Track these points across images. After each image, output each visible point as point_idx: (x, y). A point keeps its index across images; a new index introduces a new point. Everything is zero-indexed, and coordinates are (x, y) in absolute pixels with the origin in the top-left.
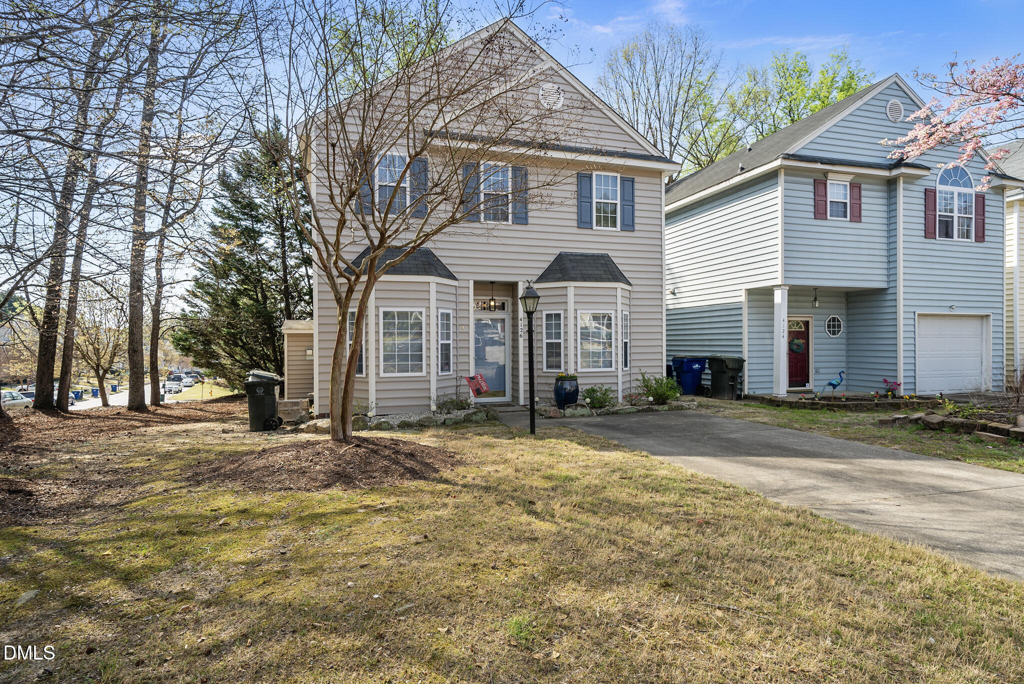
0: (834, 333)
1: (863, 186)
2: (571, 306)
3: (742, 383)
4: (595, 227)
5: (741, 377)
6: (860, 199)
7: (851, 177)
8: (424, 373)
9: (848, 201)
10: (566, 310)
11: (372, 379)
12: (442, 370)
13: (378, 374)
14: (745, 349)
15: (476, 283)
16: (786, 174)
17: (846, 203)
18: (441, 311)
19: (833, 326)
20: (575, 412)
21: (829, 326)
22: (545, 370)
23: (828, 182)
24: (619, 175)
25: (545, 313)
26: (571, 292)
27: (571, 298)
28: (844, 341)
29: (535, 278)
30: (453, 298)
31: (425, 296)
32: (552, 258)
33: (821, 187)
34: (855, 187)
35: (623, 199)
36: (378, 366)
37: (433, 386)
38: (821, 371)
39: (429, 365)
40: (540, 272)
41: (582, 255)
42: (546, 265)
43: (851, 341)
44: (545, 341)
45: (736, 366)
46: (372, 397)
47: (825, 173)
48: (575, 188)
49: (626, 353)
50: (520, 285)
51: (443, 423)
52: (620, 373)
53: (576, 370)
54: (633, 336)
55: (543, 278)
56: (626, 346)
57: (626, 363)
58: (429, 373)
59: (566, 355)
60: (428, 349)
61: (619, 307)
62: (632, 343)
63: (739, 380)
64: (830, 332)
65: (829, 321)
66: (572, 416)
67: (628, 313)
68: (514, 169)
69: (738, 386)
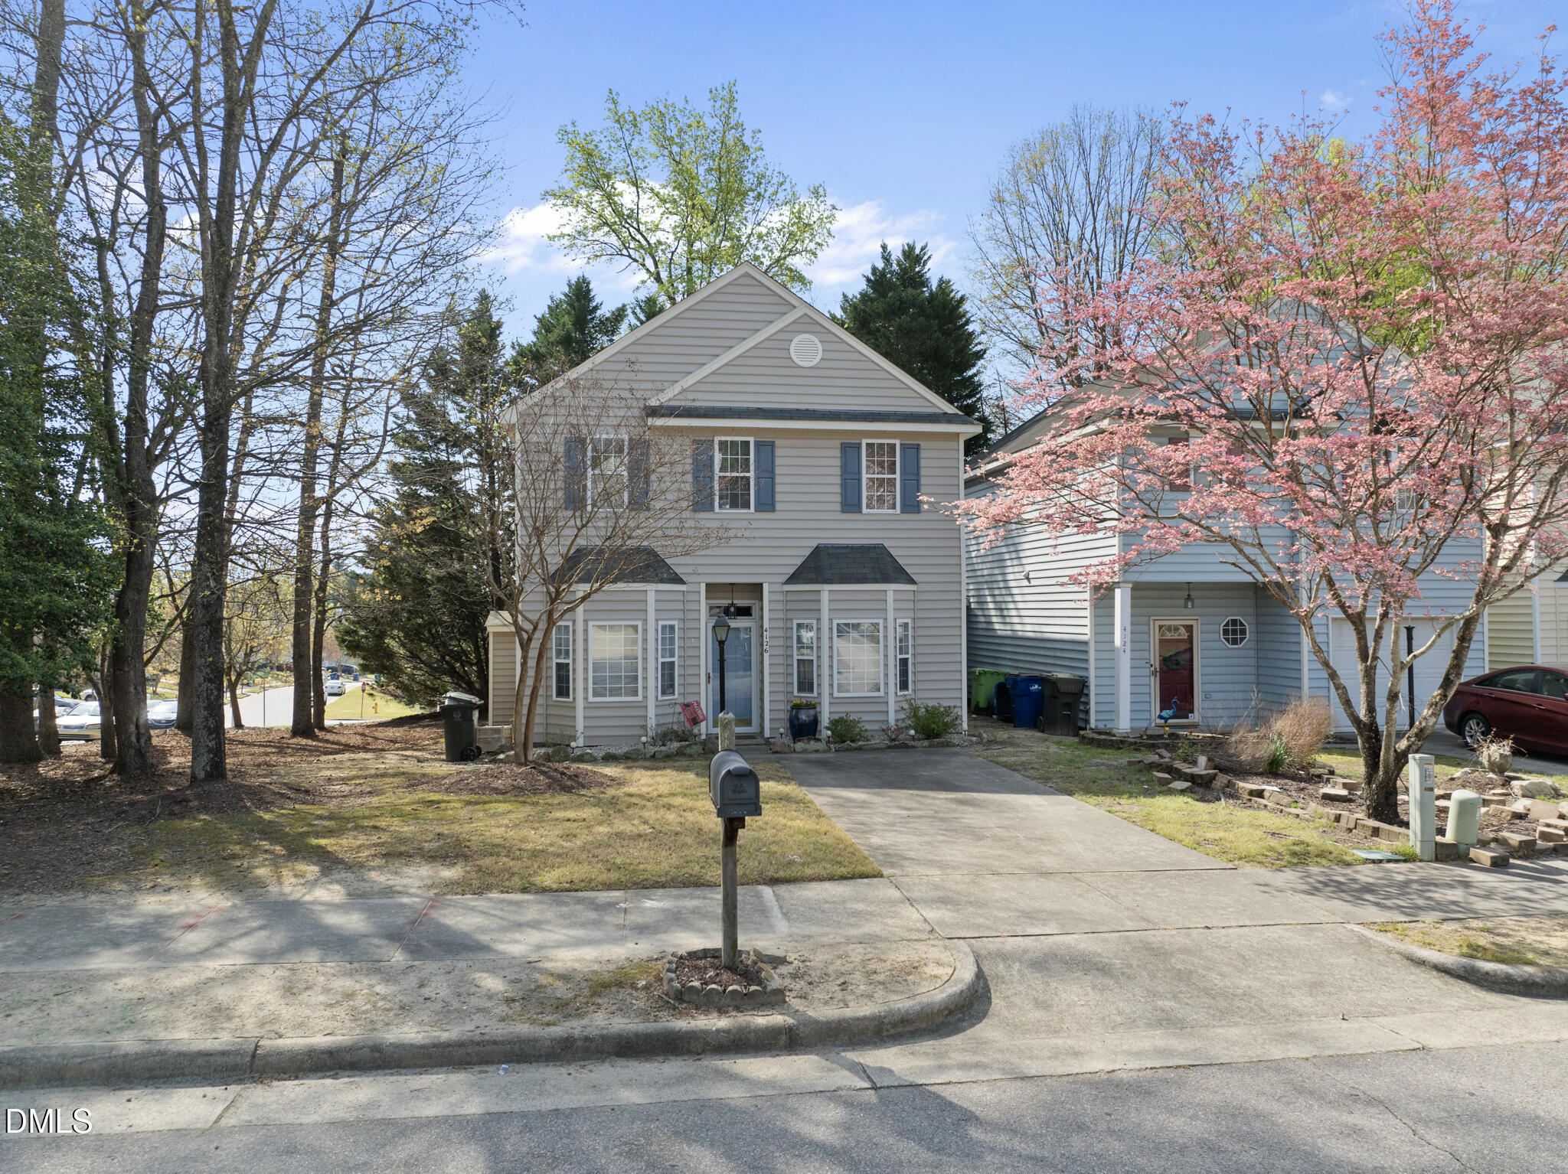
0: (1235, 642)
2: (825, 615)
3: (1087, 712)
4: (865, 510)
5: (1087, 703)
8: (640, 698)
10: (819, 620)
11: (580, 704)
12: (664, 693)
13: (586, 698)
14: (1092, 665)
15: (708, 585)
18: (661, 623)
19: (1234, 632)
20: (808, 747)
21: (1226, 632)
22: (796, 693)
24: (897, 442)
25: (795, 622)
26: (825, 597)
27: (825, 605)
28: (1252, 653)
29: (784, 578)
30: (680, 606)
31: (640, 606)
32: (807, 552)
35: (904, 472)
36: (586, 689)
37: (651, 712)
38: (1215, 696)
39: (645, 688)
40: (791, 570)
41: (847, 547)
42: (799, 562)
43: (1263, 654)
44: (796, 657)
45: (1074, 689)
46: (580, 724)
48: (838, 462)
49: (904, 673)
50: (766, 587)
51: (653, 756)
52: (892, 699)
53: (831, 694)
54: (920, 650)
55: (793, 579)
56: (904, 662)
57: (904, 685)
58: (645, 697)
59: (819, 676)
60: (645, 669)
61: (891, 615)
62: (919, 659)
63: (1082, 707)
64: (1227, 640)
65: (1227, 625)
66: (804, 751)
67: (909, 621)
68: (758, 444)
69: (1082, 716)
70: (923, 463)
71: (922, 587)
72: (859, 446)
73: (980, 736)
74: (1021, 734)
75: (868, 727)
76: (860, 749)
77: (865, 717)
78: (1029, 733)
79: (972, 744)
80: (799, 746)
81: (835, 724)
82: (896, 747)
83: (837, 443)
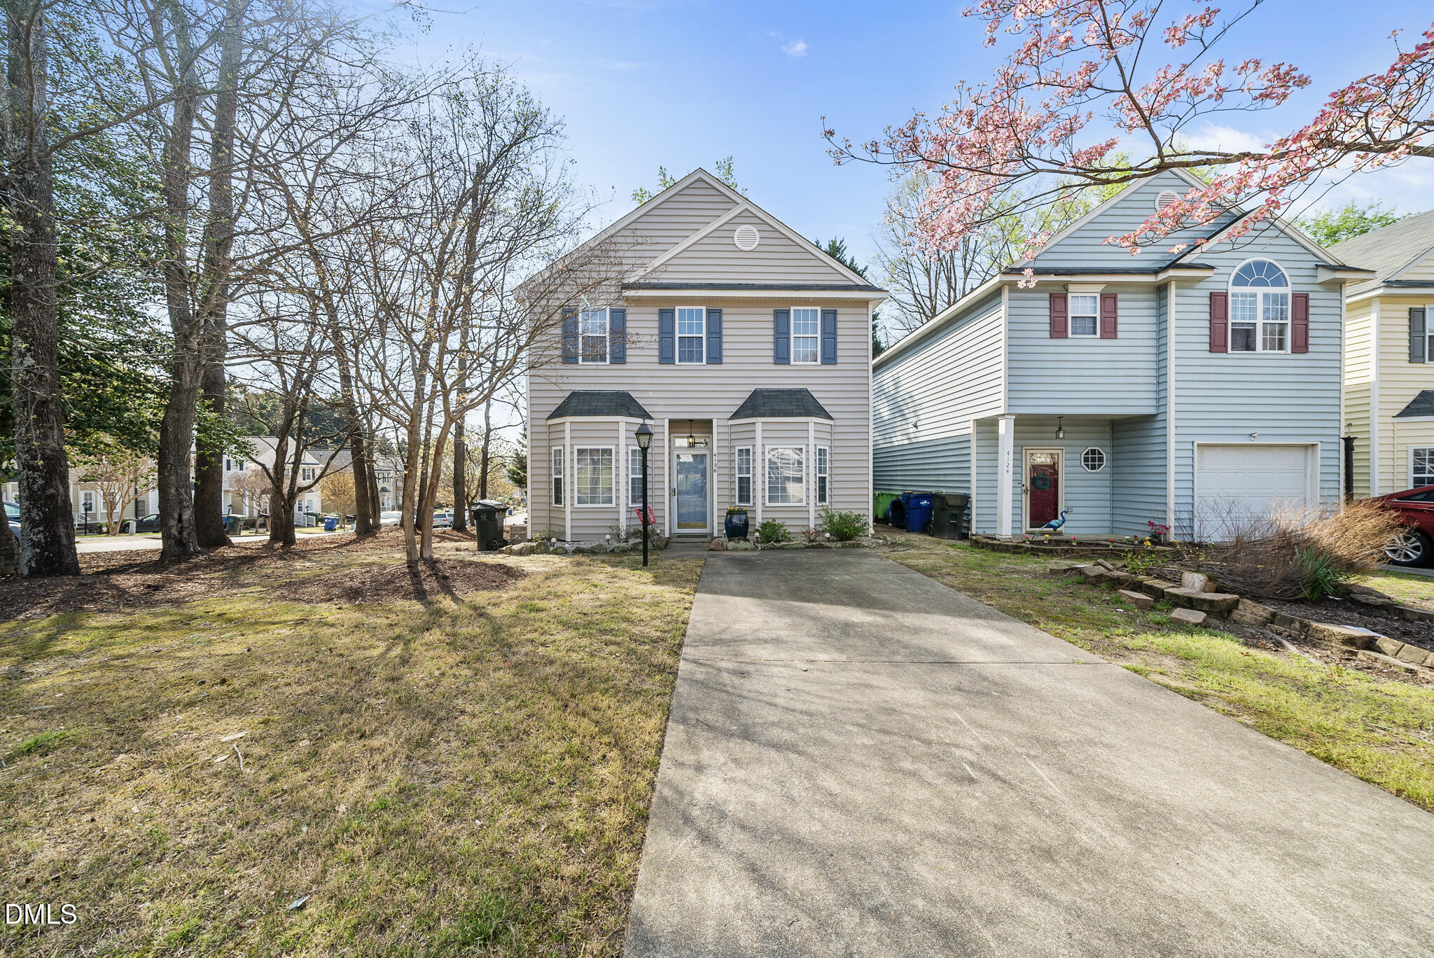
0: (1093, 467)
1: (1119, 296)
2: (759, 442)
3: (969, 521)
4: (792, 362)
5: (969, 515)
6: (1115, 312)
7: (1102, 287)
8: (614, 505)
9: (1098, 315)
10: (754, 446)
11: (568, 509)
12: (633, 502)
13: (572, 505)
14: (974, 485)
15: (671, 422)
16: (1010, 291)
17: (1095, 318)
18: (631, 448)
19: (1093, 460)
20: (738, 545)
21: (1086, 460)
22: (735, 503)
23: (1070, 295)
24: (819, 309)
25: (737, 448)
26: (759, 427)
27: (759, 434)
28: (1108, 476)
29: (730, 415)
31: (614, 434)
32: (747, 395)
33: (1060, 302)
34: (1109, 299)
35: (823, 332)
36: (572, 497)
37: (623, 516)
38: (1075, 510)
39: (618, 497)
40: (735, 409)
41: (778, 391)
42: (741, 402)
43: (1117, 477)
44: (738, 476)
45: (959, 503)
46: (568, 524)
47: (1065, 285)
48: (771, 325)
49: (822, 489)
50: (715, 422)
51: (612, 551)
52: (812, 508)
53: (764, 504)
54: (835, 471)
55: (736, 415)
56: (823, 480)
57: (822, 498)
58: (618, 505)
59: (754, 489)
60: (617, 482)
61: (812, 442)
62: (835, 478)
63: (965, 518)
64: (1087, 466)
65: (1087, 453)
66: (735, 549)
67: (827, 448)
68: (709, 312)
69: (965, 524)
70: (839, 325)
71: (838, 423)
72: (788, 312)
73: (885, 539)
74: (915, 538)
75: (789, 530)
76: (782, 548)
77: (788, 522)
78: (922, 537)
79: (879, 546)
80: (731, 545)
81: (764, 526)
82: (813, 547)
83: (771, 310)
